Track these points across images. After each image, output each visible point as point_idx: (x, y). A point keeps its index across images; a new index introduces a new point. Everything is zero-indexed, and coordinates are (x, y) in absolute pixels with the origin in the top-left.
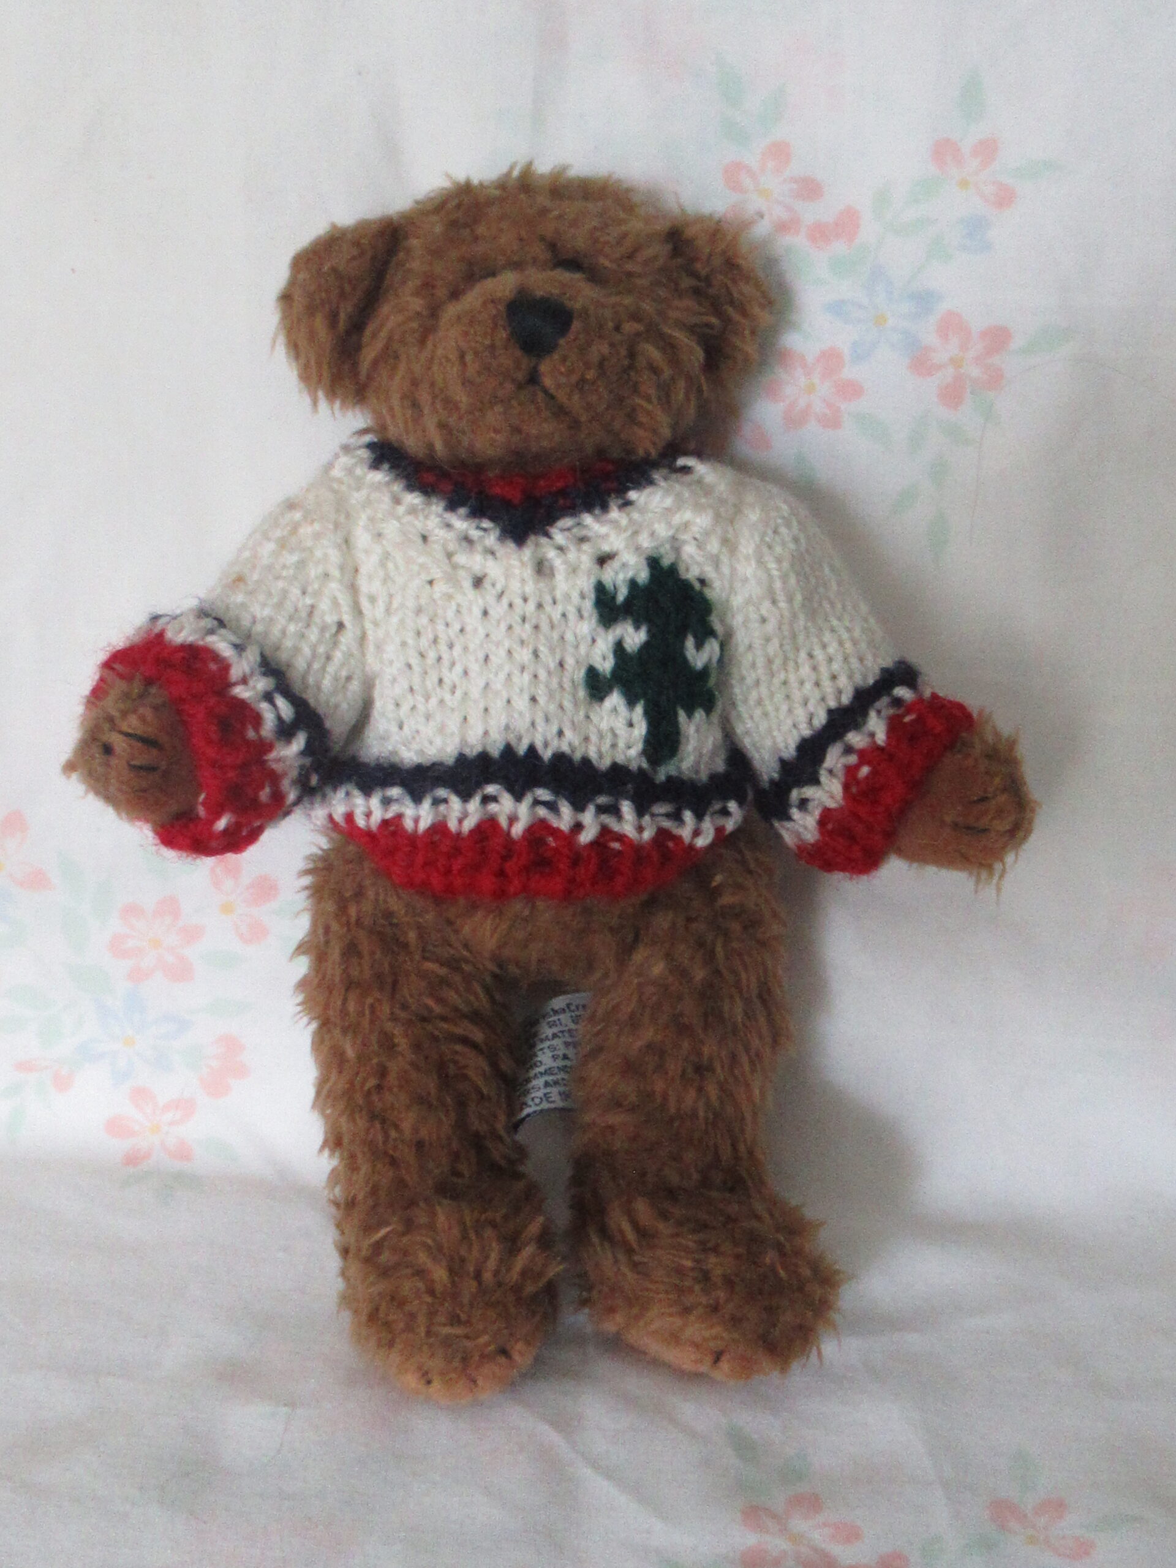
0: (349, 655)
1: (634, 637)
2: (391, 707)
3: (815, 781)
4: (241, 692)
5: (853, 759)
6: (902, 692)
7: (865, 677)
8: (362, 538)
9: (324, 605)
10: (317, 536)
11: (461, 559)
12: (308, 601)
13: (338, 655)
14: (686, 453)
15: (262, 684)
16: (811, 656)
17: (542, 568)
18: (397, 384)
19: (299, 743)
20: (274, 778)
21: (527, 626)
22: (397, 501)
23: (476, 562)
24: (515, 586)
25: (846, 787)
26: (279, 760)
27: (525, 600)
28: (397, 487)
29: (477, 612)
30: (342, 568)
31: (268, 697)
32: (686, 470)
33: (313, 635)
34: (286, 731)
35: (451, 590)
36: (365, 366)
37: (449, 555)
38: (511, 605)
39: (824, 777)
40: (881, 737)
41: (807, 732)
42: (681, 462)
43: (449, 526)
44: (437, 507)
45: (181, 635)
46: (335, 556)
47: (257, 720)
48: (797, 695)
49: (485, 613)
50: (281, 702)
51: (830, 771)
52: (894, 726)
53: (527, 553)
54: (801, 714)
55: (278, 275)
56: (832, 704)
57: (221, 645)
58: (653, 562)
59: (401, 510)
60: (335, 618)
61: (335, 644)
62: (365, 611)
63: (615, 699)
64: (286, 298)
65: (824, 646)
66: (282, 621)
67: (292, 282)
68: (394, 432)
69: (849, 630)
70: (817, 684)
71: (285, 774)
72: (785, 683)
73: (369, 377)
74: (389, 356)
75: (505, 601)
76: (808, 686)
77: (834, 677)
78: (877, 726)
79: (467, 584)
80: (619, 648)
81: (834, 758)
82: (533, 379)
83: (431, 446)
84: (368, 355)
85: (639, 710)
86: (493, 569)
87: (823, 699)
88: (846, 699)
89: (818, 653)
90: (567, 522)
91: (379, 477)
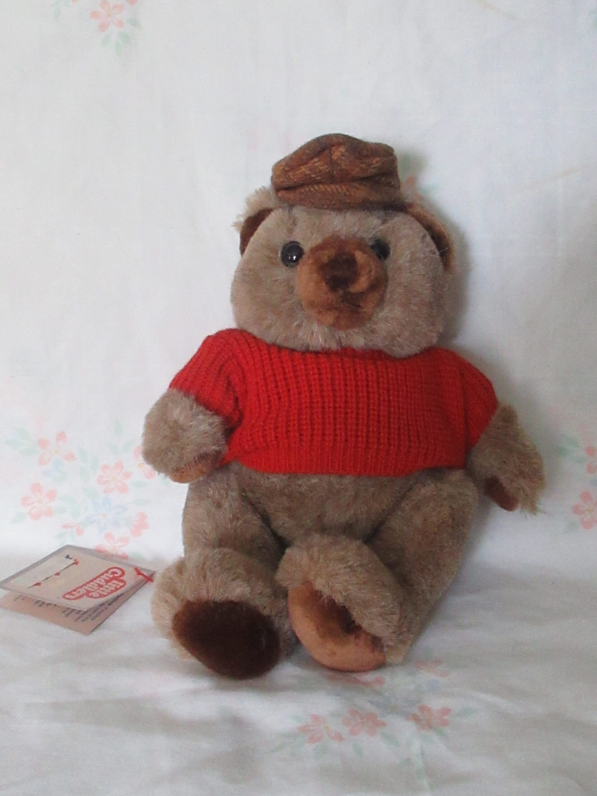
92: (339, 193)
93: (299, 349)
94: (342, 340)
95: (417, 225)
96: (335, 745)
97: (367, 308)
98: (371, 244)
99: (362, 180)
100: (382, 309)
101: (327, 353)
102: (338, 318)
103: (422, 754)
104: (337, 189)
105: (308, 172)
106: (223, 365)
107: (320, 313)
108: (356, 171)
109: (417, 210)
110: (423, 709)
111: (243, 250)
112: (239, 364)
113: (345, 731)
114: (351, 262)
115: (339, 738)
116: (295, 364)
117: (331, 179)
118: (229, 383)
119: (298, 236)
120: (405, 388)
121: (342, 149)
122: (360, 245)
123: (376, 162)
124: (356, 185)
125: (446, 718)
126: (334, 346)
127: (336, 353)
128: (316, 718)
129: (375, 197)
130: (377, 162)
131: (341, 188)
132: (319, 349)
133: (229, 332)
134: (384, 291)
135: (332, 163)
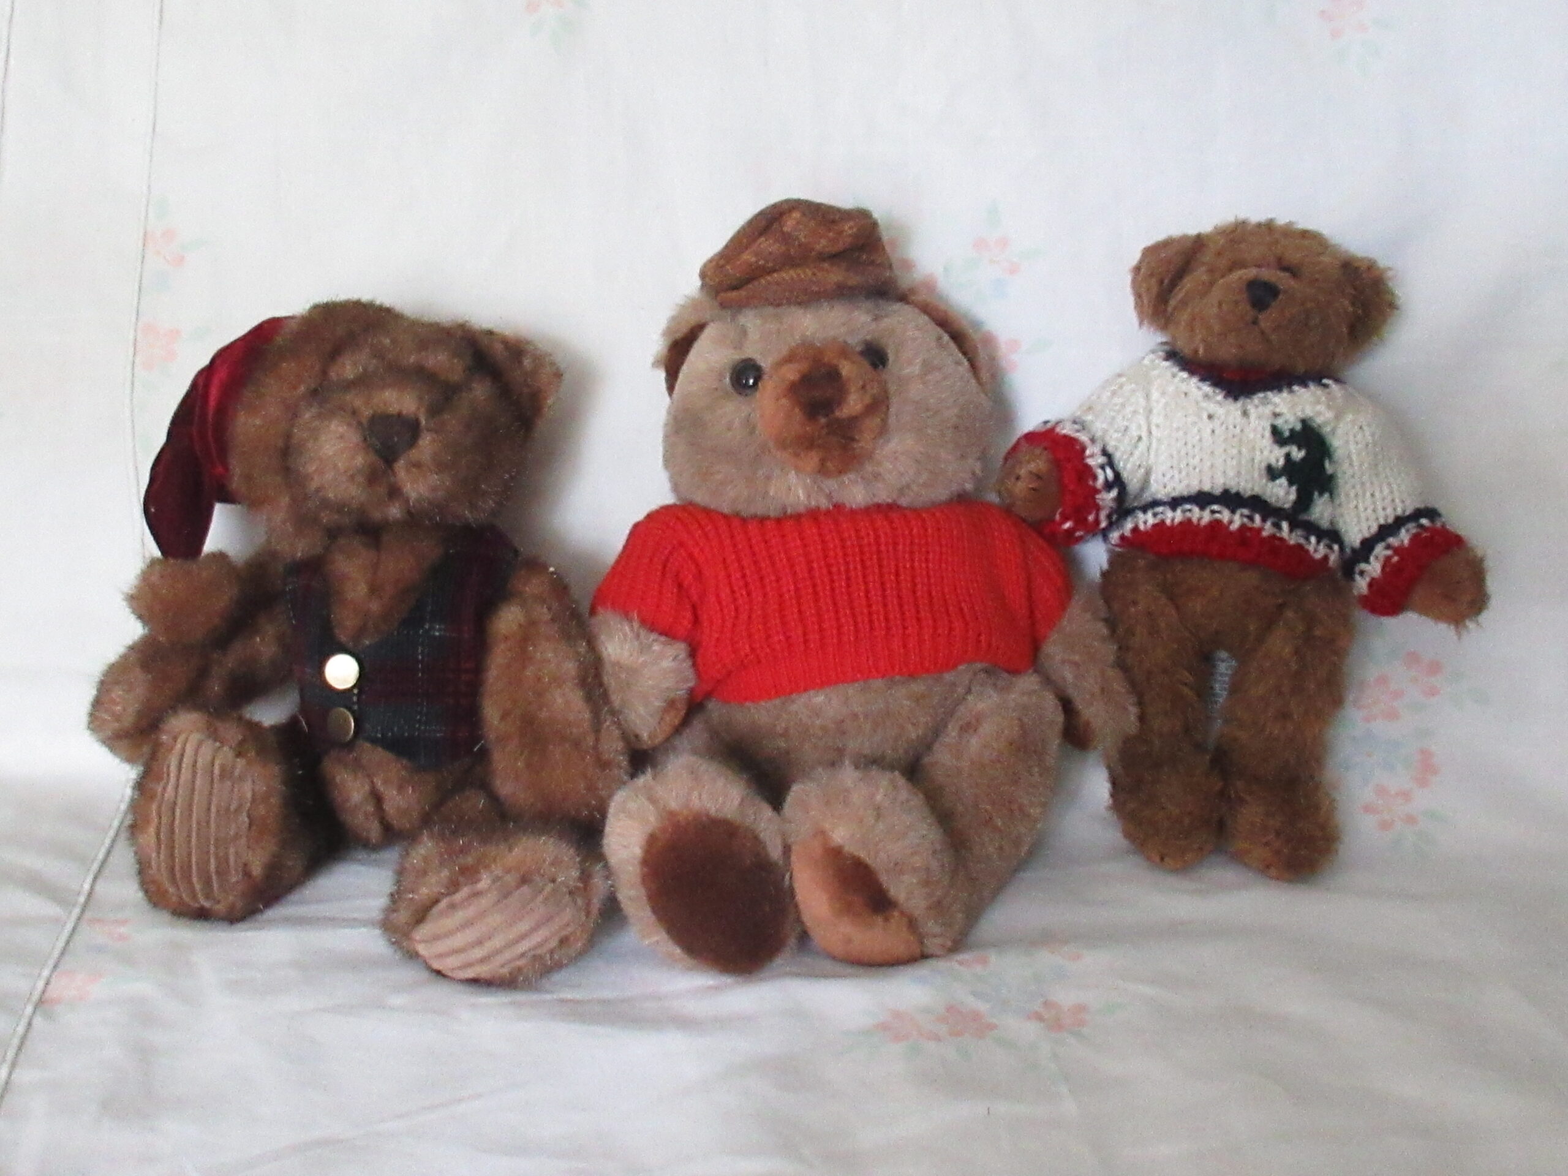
0: (1142, 454)
1: (1298, 454)
2: (1160, 476)
3: (1367, 561)
4: (1091, 462)
5: (1389, 552)
6: (1424, 521)
7: (1404, 511)
8: (1155, 395)
9: (1133, 427)
10: (1133, 391)
11: (1204, 404)
12: (1126, 423)
13: (1137, 453)
14: (1329, 377)
15: (1101, 460)
16: (1372, 495)
17: (1245, 413)
18: (1184, 317)
19: (1114, 493)
20: (1098, 508)
21: (1235, 439)
22: (1174, 376)
23: (1212, 407)
24: (1231, 420)
25: (1384, 568)
26: (1103, 500)
27: (1235, 427)
28: (1175, 369)
29: (1209, 431)
30: (1145, 409)
31: (1103, 467)
32: (1326, 386)
33: (1126, 441)
34: (1108, 486)
35: (1197, 420)
36: (1170, 309)
37: (1197, 403)
38: (1227, 429)
39: (1372, 559)
40: (1406, 542)
41: (1367, 535)
42: (1325, 381)
43: (1199, 388)
44: (1194, 380)
45: (1067, 430)
46: (1142, 402)
47: (1095, 478)
48: (1363, 515)
49: (1213, 431)
50: (1109, 472)
51: (1377, 558)
52: (1415, 538)
53: (1239, 404)
54: (1364, 526)
55: (1135, 257)
56: (1382, 521)
57: (1083, 438)
58: (1304, 422)
59: (1177, 380)
60: (1139, 433)
61: (1136, 447)
62: (1153, 433)
63: (1283, 481)
64: (1137, 269)
65: (1381, 491)
66: (1112, 431)
67: (1141, 262)
68: (1180, 344)
69: (1399, 486)
70: (1374, 511)
71: (1104, 508)
72: (1356, 507)
73: (1172, 314)
74: (1184, 303)
75: (1224, 426)
76: (1369, 511)
77: (1384, 509)
78: (1404, 537)
79: (1205, 416)
80: (1288, 456)
81: (1380, 550)
82: (1255, 322)
83: (1196, 352)
84: (1173, 303)
85: (1294, 488)
86: (1220, 411)
87: (1377, 519)
88: (1390, 520)
89: (1377, 494)
90: (1261, 395)
91: (1167, 364)
92: (801, 280)
93: (772, 514)
94: (834, 494)
95: (924, 319)
97: (864, 441)
98: (859, 349)
99: (834, 257)
100: (888, 441)
101: (814, 515)
102: (823, 461)
104: (799, 275)
105: (753, 259)
106: (667, 560)
107: (797, 455)
108: (822, 245)
109: (922, 297)
110: (1048, 1006)
111: (671, 388)
112: (691, 556)
114: (833, 376)
116: (767, 537)
117: (789, 261)
118: (680, 586)
119: (752, 351)
120: (937, 549)
121: (796, 215)
122: (844, 352)
123: (849, 228)
124: (826, 265)
126: (824, 504)
127: (828, 513)
129: (854, 280)
130: (851, 228)
131: (804, 273)
132: (802, 509)
133: (665, 510)
134: (887, 413)
135: (786, 238)
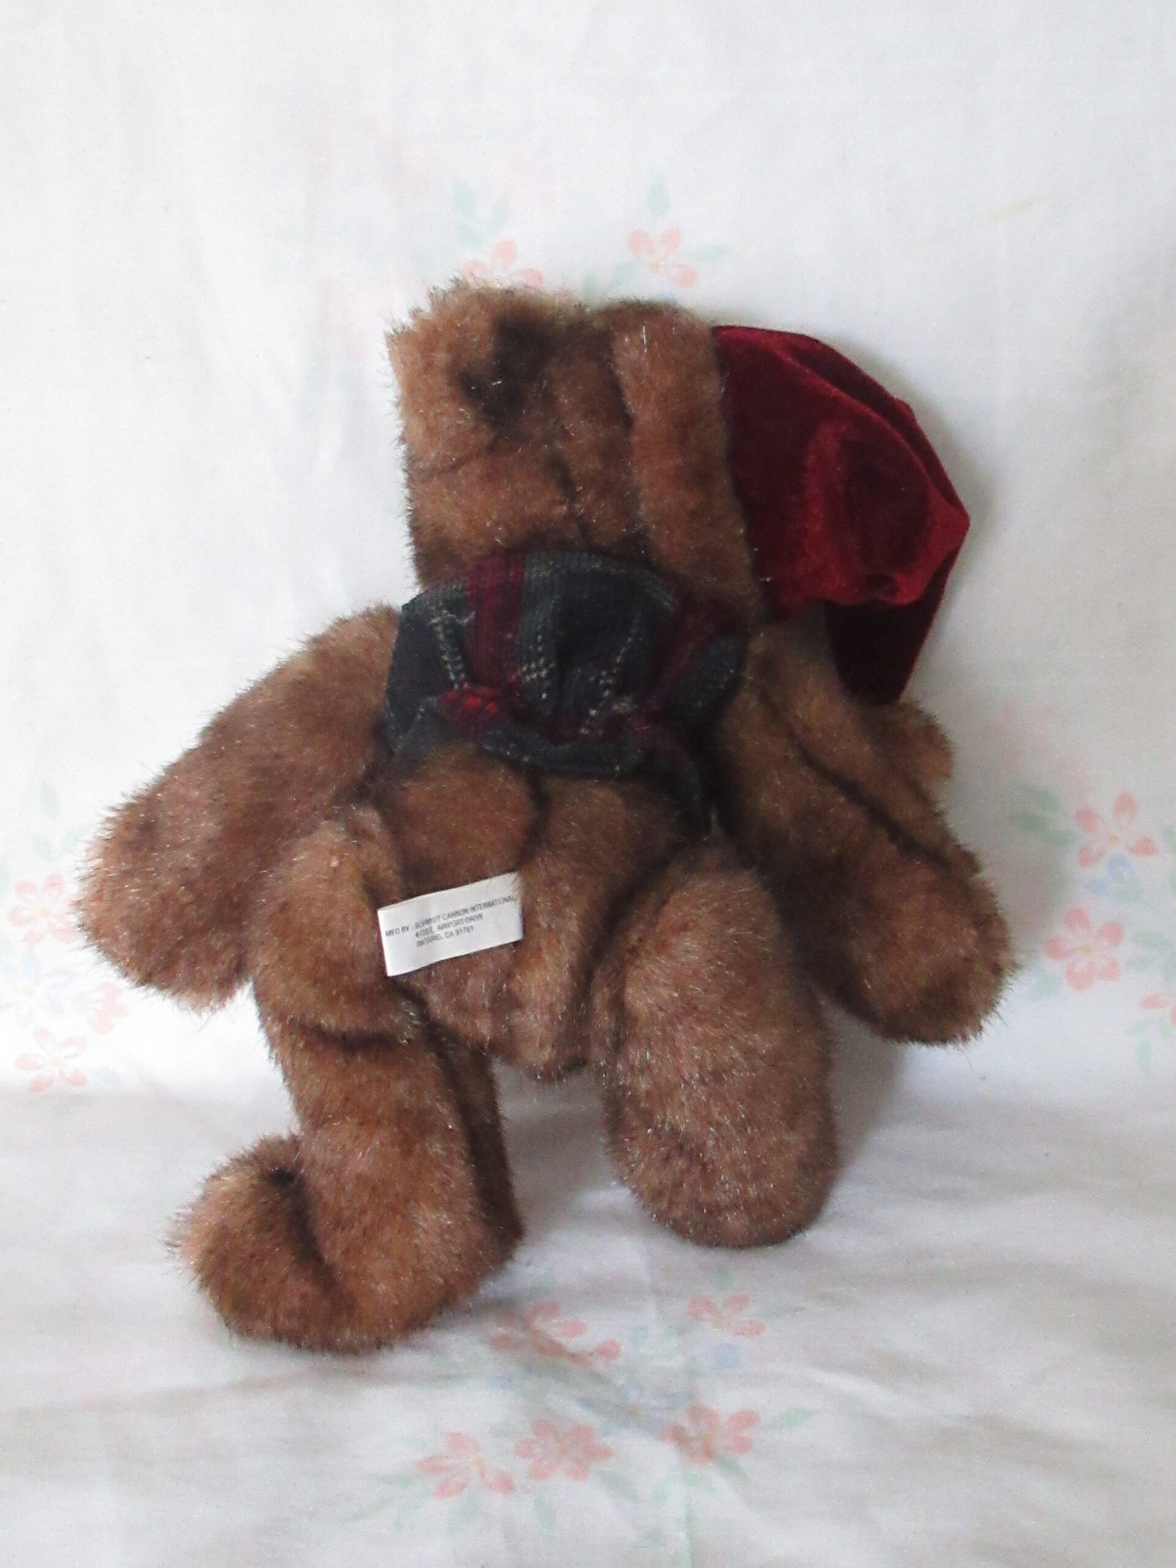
96: (496, 1502)
103: (689, 1520)
110: (698, 1413)
113: (520, 1468)
115: (506, 1485)
125: (745, 1434)
128: (458, 1441)
